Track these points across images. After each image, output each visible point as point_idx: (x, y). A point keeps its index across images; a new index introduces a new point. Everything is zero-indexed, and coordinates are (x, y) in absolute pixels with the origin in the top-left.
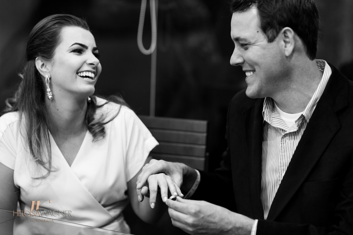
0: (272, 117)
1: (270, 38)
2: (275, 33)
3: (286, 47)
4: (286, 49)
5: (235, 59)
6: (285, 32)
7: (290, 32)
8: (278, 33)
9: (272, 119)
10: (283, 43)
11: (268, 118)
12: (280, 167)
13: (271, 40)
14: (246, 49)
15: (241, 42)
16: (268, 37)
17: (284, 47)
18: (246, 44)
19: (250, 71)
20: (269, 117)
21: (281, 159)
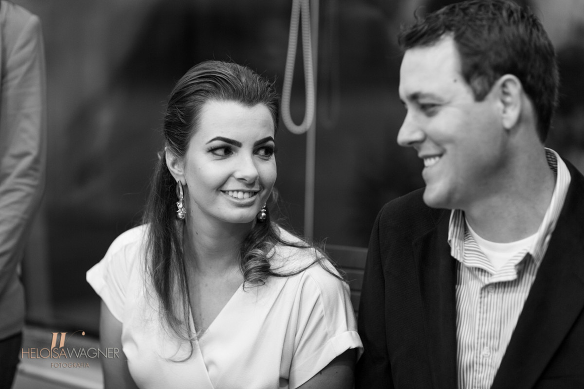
0: (466, 250)
1: (478, 92)
2: (486, 85)
3: (504, 112)
4: (505, 116)
5: (407, 133)
6: (504, 85)
7: (515, 83)
8: (491, 84)
9: (465, 253)
10: (500, 105)
11: (457, 251)
12: (478, 338)
13: (480, 97)
14: (431, 115)
15: (423, 101)
16: (474, 91)
17: (501, 112)
18: (433, 105)
19: (433, 156)
20: (460, 249)
21: (479, 325)
